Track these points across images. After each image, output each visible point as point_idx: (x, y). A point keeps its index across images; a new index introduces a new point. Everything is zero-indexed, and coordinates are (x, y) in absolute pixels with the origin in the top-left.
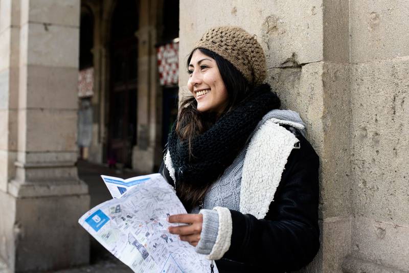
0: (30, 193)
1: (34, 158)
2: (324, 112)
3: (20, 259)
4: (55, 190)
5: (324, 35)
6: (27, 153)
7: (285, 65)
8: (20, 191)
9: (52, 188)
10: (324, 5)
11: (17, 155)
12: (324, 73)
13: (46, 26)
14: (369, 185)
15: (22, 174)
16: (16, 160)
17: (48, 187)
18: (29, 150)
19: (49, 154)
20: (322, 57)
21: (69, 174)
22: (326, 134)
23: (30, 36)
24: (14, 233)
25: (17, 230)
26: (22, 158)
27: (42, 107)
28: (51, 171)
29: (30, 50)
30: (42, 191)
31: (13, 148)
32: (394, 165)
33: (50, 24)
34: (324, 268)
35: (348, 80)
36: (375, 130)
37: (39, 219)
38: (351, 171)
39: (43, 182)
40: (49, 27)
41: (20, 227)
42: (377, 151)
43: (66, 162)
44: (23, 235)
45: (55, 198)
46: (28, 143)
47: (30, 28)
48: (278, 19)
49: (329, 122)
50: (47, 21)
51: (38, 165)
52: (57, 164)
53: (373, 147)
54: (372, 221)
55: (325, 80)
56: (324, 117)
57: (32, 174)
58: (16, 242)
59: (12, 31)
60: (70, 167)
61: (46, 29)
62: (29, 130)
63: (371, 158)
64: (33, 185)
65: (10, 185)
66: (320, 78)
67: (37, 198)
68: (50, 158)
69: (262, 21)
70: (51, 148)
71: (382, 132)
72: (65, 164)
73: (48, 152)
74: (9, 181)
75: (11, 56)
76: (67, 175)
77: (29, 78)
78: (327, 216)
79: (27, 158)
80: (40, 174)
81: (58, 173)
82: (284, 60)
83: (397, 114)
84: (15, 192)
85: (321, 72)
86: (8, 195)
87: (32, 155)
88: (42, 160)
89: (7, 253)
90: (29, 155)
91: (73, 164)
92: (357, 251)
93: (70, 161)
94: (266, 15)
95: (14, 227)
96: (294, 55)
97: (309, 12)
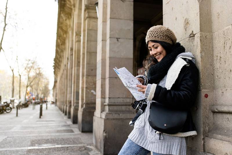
0: (111, 117)
1: (113, 101)
2: (201, 50)
3: (106, 148)
4: (122, 116)
5: (200, 23)
6: (109, 98)
7: (190, 36)
8: (106, 116)
9: (121, 115)
10: (200, 12)
11: (105, 100)
12: (200, 36)
13: (118, 39)
14: (219, 77)
15: (107, 108)
16: (105, 102)
17: (119, 115)
18: (110, 97)
19: (119, 99)
20: (199, 31)
21: (129, 109)
22: (202, 58)
23: (110, 44)
24: (103, 136)
25: (105, 134)
26: (107, 101)
27: (116, 77)
28: (120, 107)
29: (110, 50)
30: (116, 116)
31: (103, 97)
32: (225, 67)
33: (119, 38)
34: (202, 108)
35: (212, 39)
36: (220, 56)
37: (115, 129)
38: (214, 73)
39: (116, 112)
40: (119, 40)
41: (106, 133)
42: (221, 64)
43: (127, 103)
44: (107, 137)
45: (122, 120)
46: (109, 93)
47: (110, 40)
48: (188, 20)
49: (203, 54)
50: (118, 37)
51: (115, 104)
52: (123, 104)
53: (219, 62)
54: (220, 90)
55: (201, 39)
56: (201, 52)
57: (111, 108)
58: (104, 139)
59: (102, 42)
60: (129, 105)
61: (118, 40)
62: (110, 87)
63: (219, 67)
64: (112, 113)
65: (102, 114)
66: (199, 38)
67: (114, 119)
68: (120, 101)
69: (184, 21)
70: (121, 96)
71: (222, 56)
72: (127, 104)
73: (119, 98)
74: (101, 112)
75: (102, 53)
76: (128, 109)
77: (110, 63)
78: (203, 89)
79: (109, 100)
80: (115, 108)
81: (124, 108)
82: (190, 34)
83: (225, 48)
84: (104, 116)
85: (199, 36)
86: (101, 119)
87: (111, 99)
88: (116, 102)
89: (101, 146)
90: (110, 99)
91: (131, 104)
92: (216, 103)
93: (130, 103)
94: (185, 18)
95: (103, 133)
96: (192, 32)
97: (196, 15)
